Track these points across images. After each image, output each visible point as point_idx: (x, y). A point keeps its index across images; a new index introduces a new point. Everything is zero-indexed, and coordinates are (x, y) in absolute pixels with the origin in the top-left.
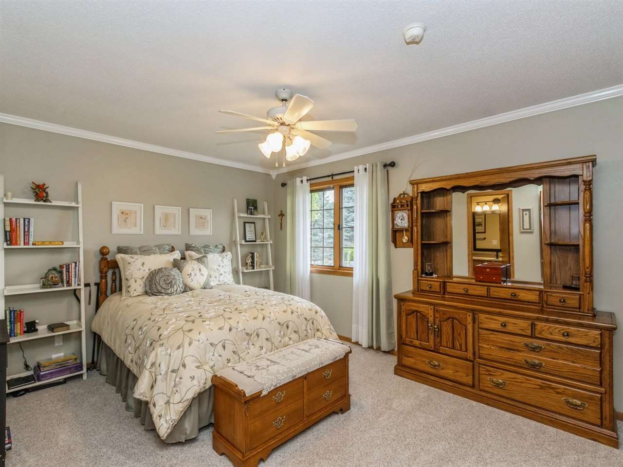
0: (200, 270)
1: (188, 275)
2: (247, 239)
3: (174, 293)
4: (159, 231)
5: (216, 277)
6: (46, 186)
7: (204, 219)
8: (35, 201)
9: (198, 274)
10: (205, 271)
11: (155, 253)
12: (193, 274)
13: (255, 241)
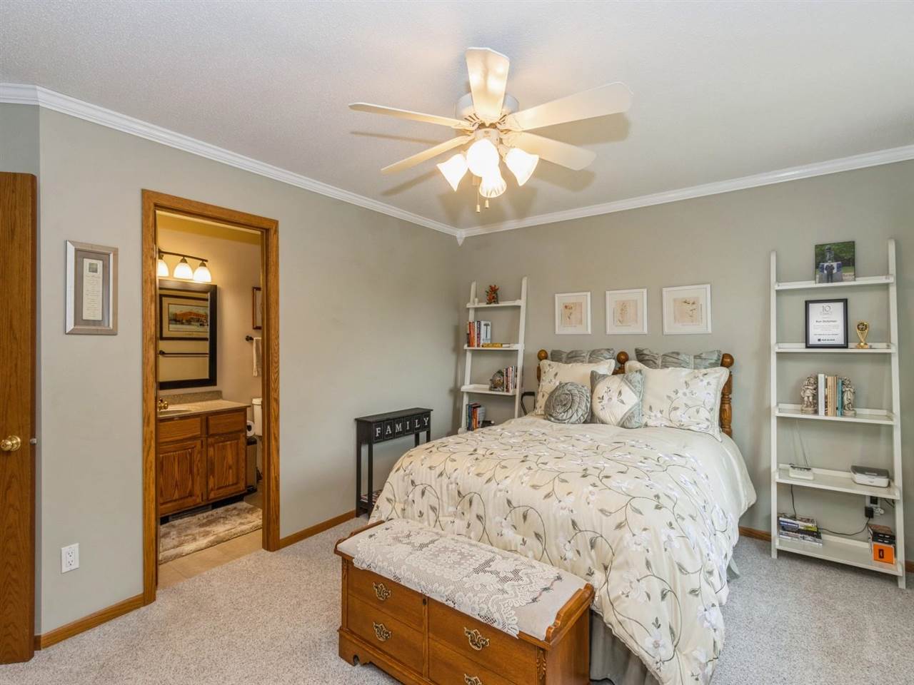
0: (620, 393)
1: (599, 398)
2: (813, 341)
3: (566, 421)
4: (611, 329)
5: (661, 412)
6: (497, 287)
7: (693, 303)
8: (487, 304)
9: (615, 399)
10: (631, 398)
11: (582, 362)
12: (606, 398)
13: (846, 347)
